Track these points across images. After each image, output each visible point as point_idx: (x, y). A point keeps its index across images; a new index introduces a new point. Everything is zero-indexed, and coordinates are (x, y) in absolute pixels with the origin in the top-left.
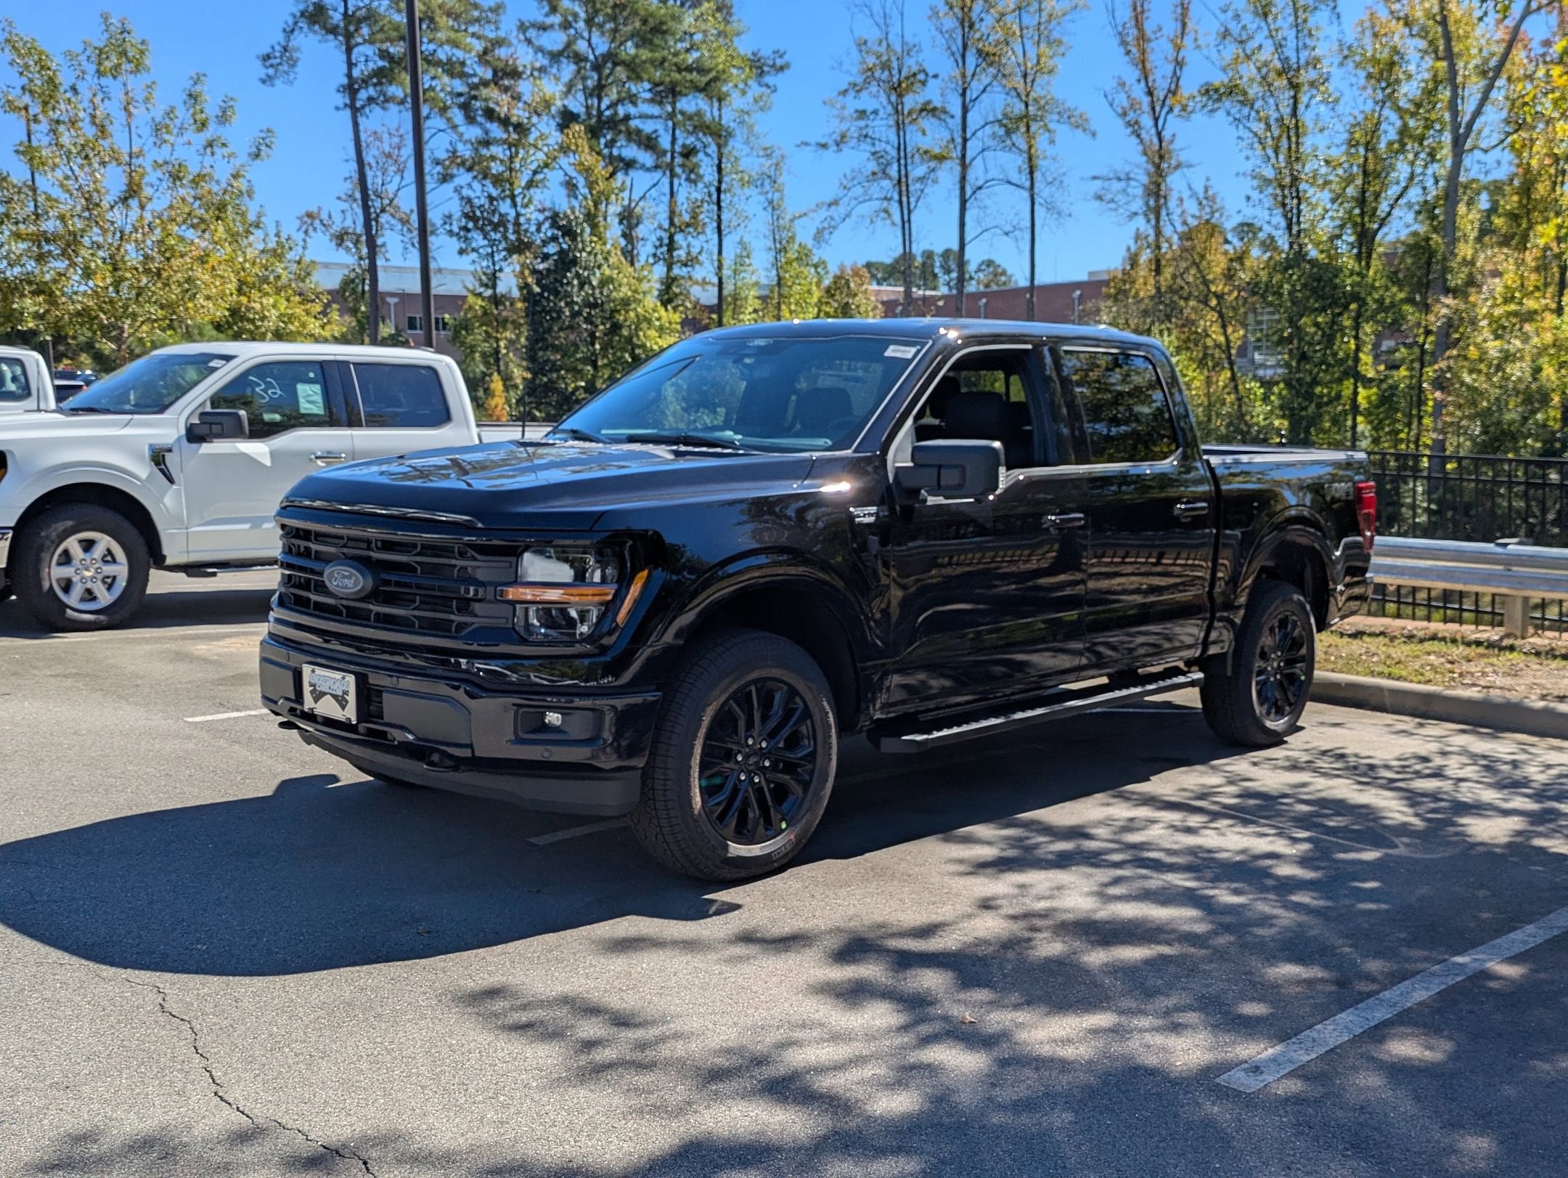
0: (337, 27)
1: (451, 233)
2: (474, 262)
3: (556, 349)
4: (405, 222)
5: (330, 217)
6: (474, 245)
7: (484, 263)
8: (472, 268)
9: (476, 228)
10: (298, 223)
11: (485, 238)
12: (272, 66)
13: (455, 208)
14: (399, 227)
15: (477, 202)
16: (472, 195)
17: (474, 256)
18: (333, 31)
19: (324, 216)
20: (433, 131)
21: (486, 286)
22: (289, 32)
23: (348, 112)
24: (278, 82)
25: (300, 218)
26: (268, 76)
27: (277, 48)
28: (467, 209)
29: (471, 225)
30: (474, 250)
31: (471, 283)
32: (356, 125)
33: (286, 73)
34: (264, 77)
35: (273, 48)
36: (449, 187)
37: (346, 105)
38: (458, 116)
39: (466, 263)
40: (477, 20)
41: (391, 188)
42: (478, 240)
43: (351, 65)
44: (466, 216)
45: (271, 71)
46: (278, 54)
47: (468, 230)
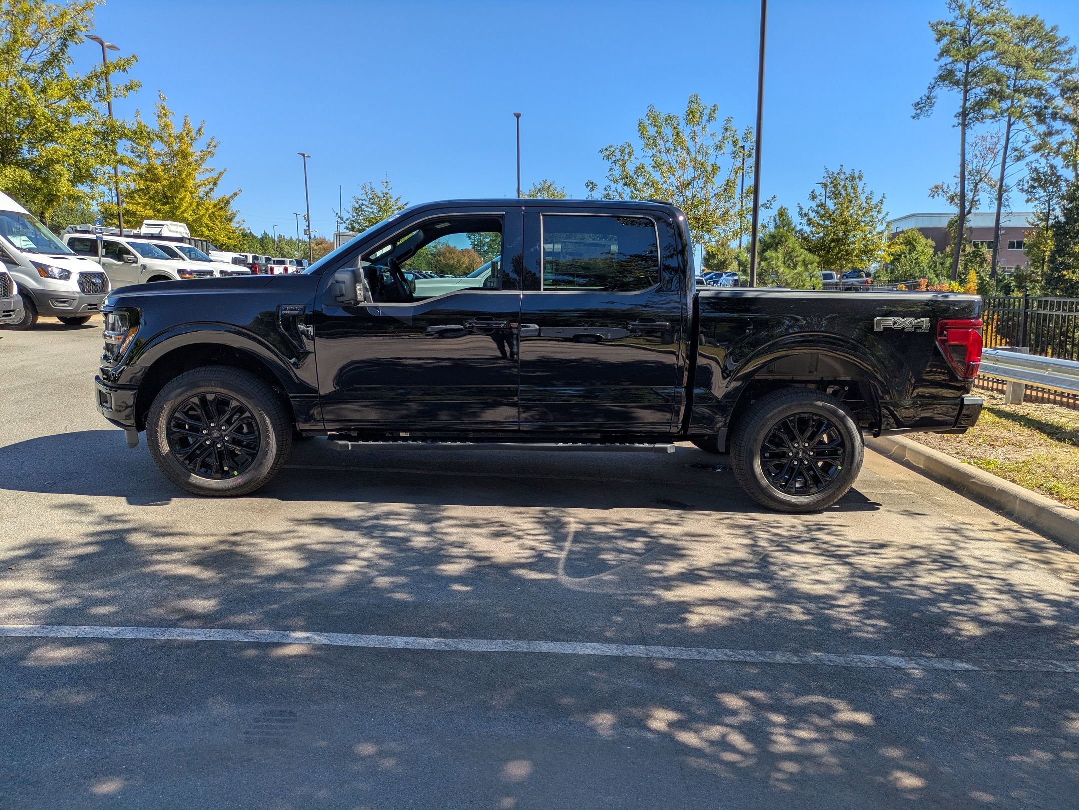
0: (958, 80)
1: (1022, 190)
2: (1035, 206)
3: (1070, 255)
4: (992, 186)
5: (948, 187)
6: (1037, 196)
7: (1043, 207)
8: (1034, 210)
9: (1041, 186)
10: (929, 192)
11: (1045, 191)
12: (920, 108)
13: (1026, 174)
14: (989, 189)
15: (1041, 170)
16: (1038, 166)
17: (1036, 203)
18: (957, 83)
19: (945, 187)
20: (1016, 131)
21: (1042, 220)
22: (931, 88)
23: (960, 128)
24: (921, 117)
25: (931, 190)
26: (916, 114)
27: (924, 98)
28: (1034, 175)
29: (1036, 185)
30: (1036, 199)
31: (1032, 219)
32: (964, 134)
33: (927, 111)
34: (914, 115)
35: (921, 99)
36: (1022, 163)
37: (959, 124)
38: (1033, 120)
39: (1030, 208)
40: (1055, 60)
41: (987, 168)
42: (1040, 192)
43: (965, 100)
44: (1033, 179)
45: (919, 111)
46: (923, 102)
47: (1034, 188)
